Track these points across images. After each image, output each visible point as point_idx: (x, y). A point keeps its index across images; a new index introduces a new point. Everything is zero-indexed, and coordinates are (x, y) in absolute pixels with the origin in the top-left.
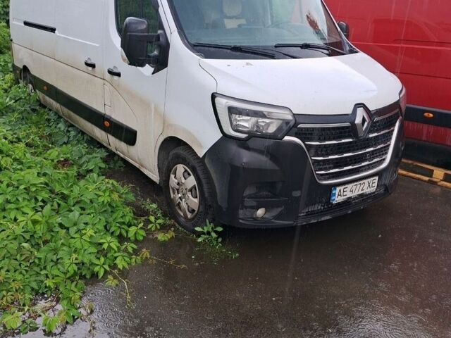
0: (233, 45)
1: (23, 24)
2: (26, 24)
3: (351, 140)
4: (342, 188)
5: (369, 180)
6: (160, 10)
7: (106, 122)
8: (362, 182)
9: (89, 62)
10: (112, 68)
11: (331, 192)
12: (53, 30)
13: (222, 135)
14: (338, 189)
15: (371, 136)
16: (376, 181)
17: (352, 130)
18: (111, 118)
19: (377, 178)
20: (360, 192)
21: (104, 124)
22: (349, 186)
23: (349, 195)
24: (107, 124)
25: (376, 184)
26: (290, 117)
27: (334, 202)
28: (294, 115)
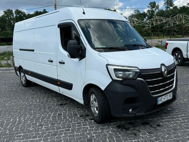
0: (110, 47)
1: (19, 50)
2: (20, 50)
3: (161, 78)
4: (160, 98)
5: (170, 94)
6: (81, 37)
7: (58, 82)
8: (167, 95)
9: (50, 60)
10: (60, 61)
11: (157, 100)
12: (33, 51)
13: (112, 80)
14: (159, 98)
15: (168, 76)
16: (172, 94)
17: (161, 74)
18: (60, 80)
19: (172, 93)
20: (167, 99)
21: (58, 83)
22: (163, 97)
23: (163, 100)
24: (59, 83)
25: (172, 96)
26: (138, 71)
27: (158, 104)
28: (140, 70)
